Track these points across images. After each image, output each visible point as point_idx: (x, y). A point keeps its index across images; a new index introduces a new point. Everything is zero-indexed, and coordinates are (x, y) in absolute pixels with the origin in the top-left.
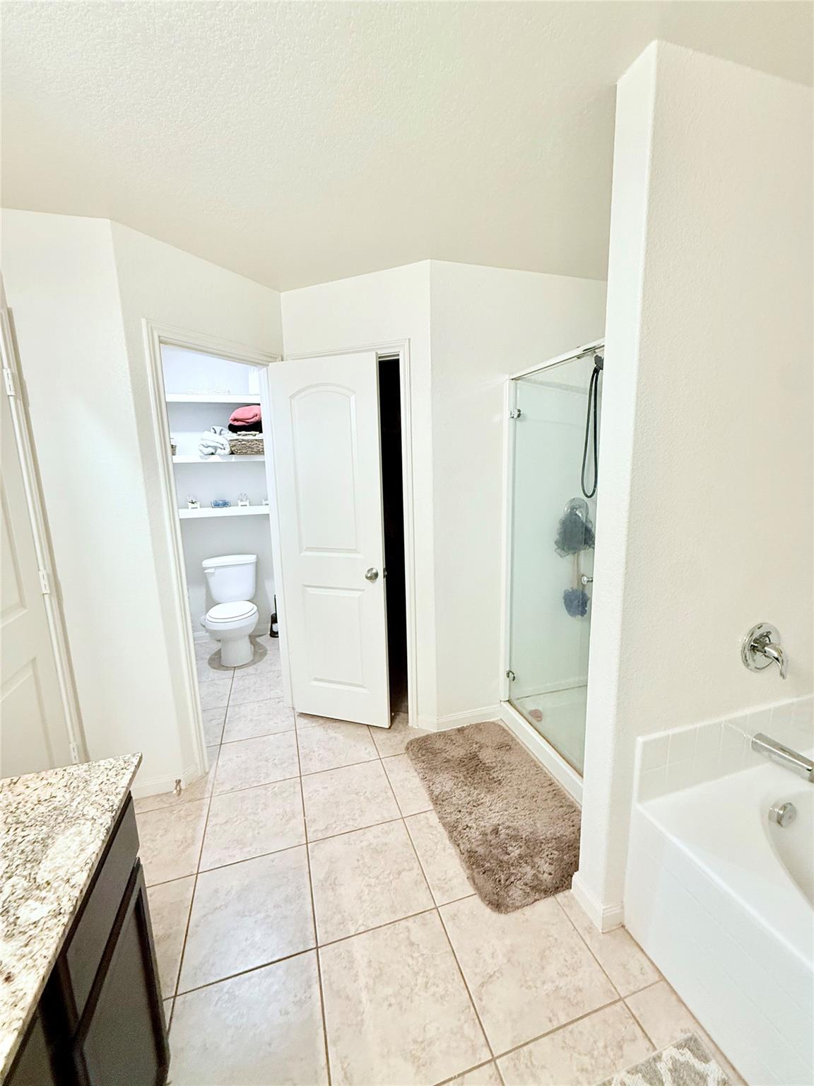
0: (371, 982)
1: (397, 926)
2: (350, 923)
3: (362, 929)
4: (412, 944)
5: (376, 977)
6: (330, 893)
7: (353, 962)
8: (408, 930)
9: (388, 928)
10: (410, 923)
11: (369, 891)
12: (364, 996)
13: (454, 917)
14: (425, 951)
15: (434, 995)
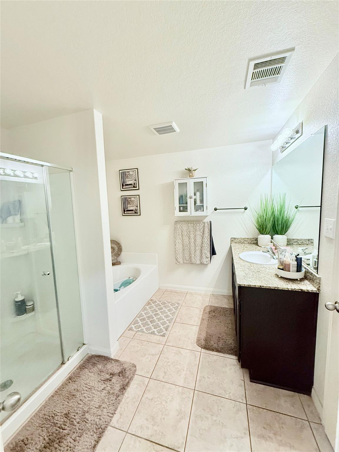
0: (182, 371)
1: (166, 380)
2: (180, 391)
3: (177, 387)
4: (165, 373)
5: (180, 371)
6: (183, 409)
7: (185, 378)
8: (163, 377)
9: (169, 381)
10: (161, 379)
11: (167, 399)
12: (185, 369)
13: (148, 372)
14: (163, 369)
15: (168, 359)
